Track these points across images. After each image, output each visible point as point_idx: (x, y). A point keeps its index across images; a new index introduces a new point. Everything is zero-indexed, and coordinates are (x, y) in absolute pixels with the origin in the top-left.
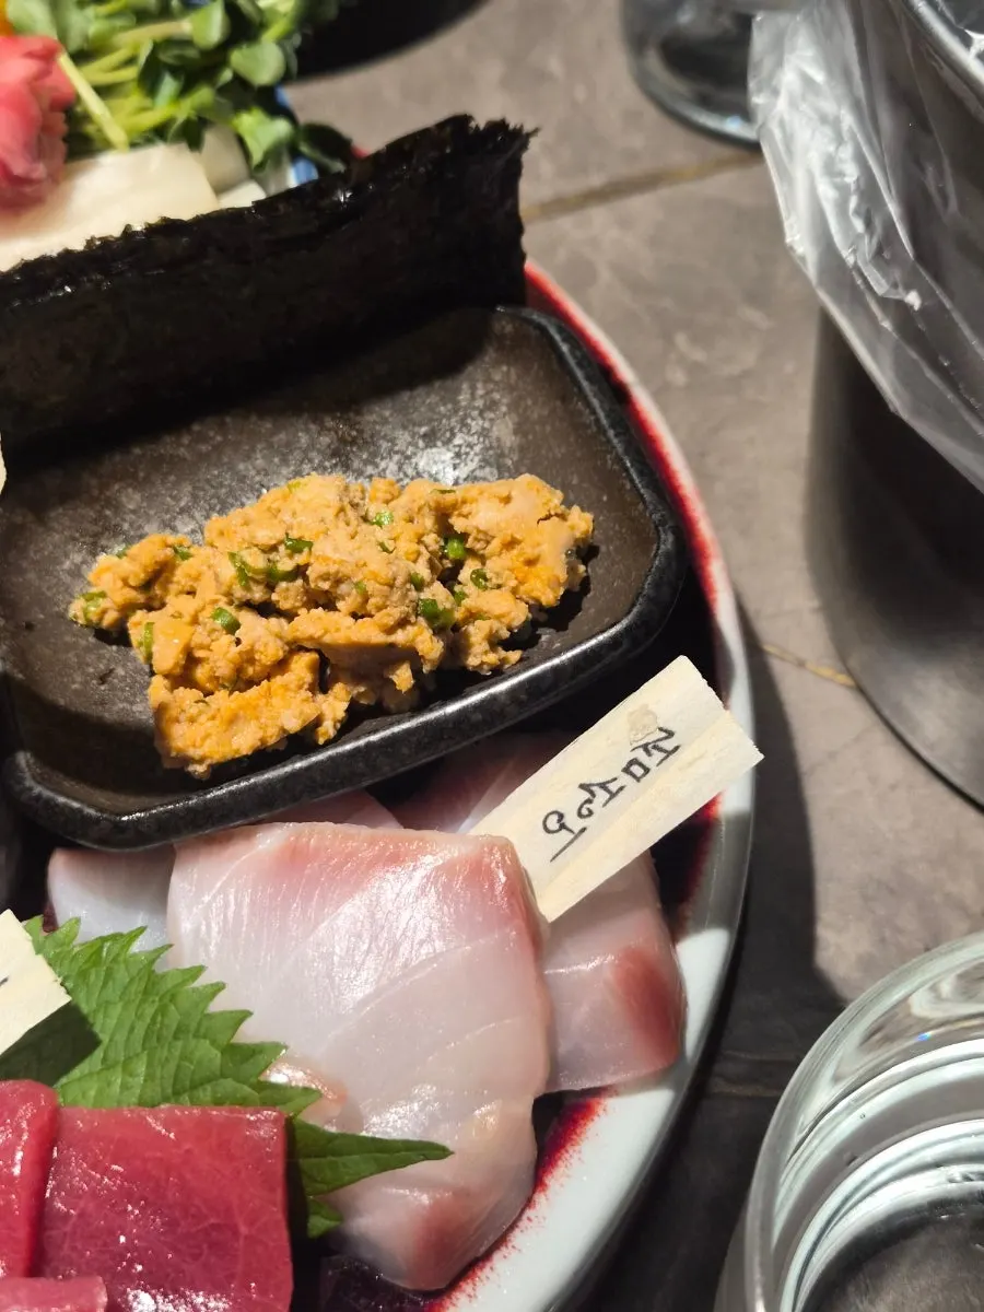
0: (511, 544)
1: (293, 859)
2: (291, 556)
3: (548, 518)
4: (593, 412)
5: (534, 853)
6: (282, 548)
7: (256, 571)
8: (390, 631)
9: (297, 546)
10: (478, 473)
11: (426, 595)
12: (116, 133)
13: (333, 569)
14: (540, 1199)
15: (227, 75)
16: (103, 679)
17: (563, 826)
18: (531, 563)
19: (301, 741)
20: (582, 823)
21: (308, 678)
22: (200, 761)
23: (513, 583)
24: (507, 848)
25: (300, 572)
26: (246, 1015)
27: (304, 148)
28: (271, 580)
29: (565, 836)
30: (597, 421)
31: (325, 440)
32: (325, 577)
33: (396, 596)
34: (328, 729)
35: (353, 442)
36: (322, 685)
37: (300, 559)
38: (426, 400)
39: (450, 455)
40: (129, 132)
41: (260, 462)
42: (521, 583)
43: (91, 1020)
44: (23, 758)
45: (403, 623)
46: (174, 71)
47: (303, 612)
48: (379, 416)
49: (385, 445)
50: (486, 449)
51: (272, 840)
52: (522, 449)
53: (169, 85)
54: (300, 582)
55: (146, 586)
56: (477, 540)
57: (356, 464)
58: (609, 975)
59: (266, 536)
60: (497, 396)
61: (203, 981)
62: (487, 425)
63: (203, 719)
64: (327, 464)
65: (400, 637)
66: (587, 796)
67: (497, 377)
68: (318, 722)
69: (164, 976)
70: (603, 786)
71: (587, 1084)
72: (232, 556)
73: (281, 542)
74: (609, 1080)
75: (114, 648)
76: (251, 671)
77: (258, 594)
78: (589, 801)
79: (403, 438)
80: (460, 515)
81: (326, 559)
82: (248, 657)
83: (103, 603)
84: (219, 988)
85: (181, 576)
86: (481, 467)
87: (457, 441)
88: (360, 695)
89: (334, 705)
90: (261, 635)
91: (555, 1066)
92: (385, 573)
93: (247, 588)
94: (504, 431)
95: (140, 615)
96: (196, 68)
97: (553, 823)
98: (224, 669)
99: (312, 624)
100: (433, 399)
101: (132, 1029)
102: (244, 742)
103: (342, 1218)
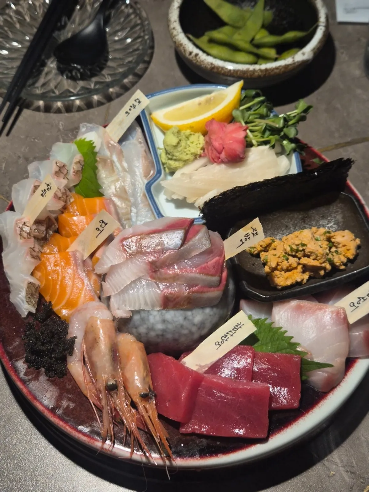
0: (344, 246)
1: (299, 308)
2: (302, 247)
3: (351, 241)
4: (362, 218)
5: (348, 310)
6: (300, 245)
7: (294, 249)
8: (321, 264)
9: (303, 245)
10: (333, 226)
11: (329, 257)
12: (254, 142)
13: (311, 251)
14: (346, 377)
15: (282, 134)
16: (253, 265)
17: (354, 305)
18: (348, 250)
19: (298, 284)
20: (358, 305)
21: (301, 270)
22: (280, 286)
23: (344, 254)
24: (344, 309)
25: (304, 250)
26: (293, 337)
27: (297, 150)
28: (297, 251)
29: (354, 308)
30: (363, 220)
31: (300, 216)
32: (309, 252)
33: (324, 257)
34: (305, 281)
35: (306, 217)
36: (304, 272)
37: (304, 248)
38: (322, 210)
39: (327, 221)
40: (257, 142)
41: (286, 220)
42: (346, 254)
43: (257, 335)
44: (244, 282)
45: (324, 262)
46: (269, 130)
47: (302, 258)
48: (313, 212)
49: (313, 218)
50: (334, 221)
51: (294, 303)
52: (343, 222)
53: (268, 133)
54: (303, 252)
55: (266, 247)
56: (336, 244)
57: (306, 222)
58: (362, 336)
59: (297, 242)
60: (338, 210)
61: (283, 330)
62: (335, 215)
63: (281, 277)
64: (300, 221)
65: (323, 265)
66: (359, 300)
67: (339, 205)
68: (303, 280)
69: (274, 328)
70: (363, 298)
71: (356, 356)
72: (289, 246)
73: (300, 244)
74: (360, 356)
75: (255, 258)
76: (290, 268)
77: (294, 254)
78: (360, 301)
79: (317, 217)
80: (334, 238)
81: (310, 249)
82: (290, 266)
83: (255, 249)
84: (286, 332)
85: (273, 246)
86: (334, 225)
87: (329, 218)
88: (311, 275)
89: (306, 276)
90: (293, 261)
91: (350, 352)
92: (322, 253)
93: (292, 252)
94: (339, 217)
95: (263, 253)
96: (274, 131)
97: (352, 305)
98: (285, 267)
99: (304, 260)
101: (267, 338)
102: (289, 283)
103: (308, 377)
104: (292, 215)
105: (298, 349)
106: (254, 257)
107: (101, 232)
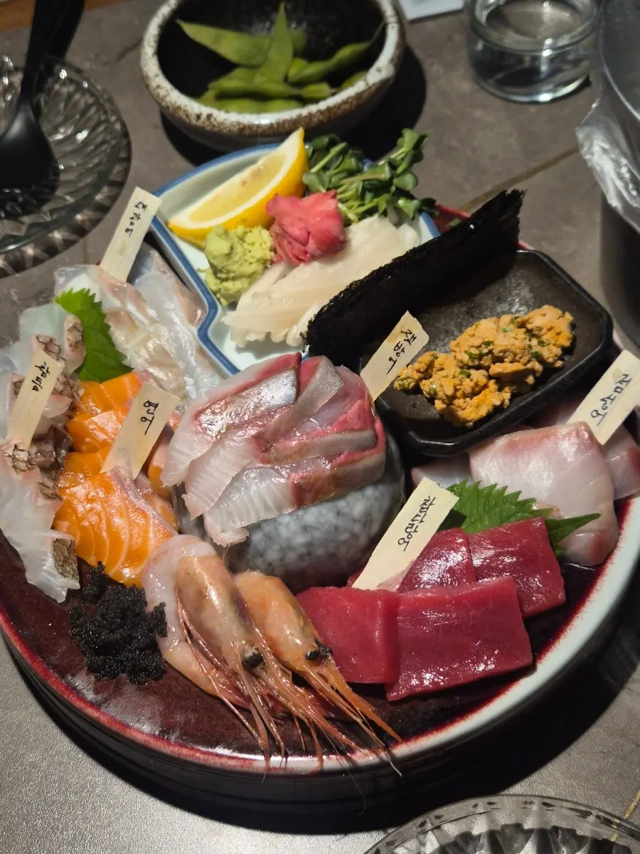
0: (550, 329)
1: (512, 447)
2: (486, 348)
3: (559, 318)
4: (563, 279)
5: (593, 424)
6: (483, 346)
7: (476, 355)
8: (525, 364)
9: (488, 344)
10: (520, 309)
11: (534, 351)
12: (352, 216)
13: (503, 348)
14: (623, 532)
15: (393, 189)
16: (414, 407)
17: (598, 414)
18: (559, 334)
19: (497, 410)
20: (605, 411)
21: (496, 387)
22: (470, 421)
23: (553, 342)
24: (585, 424)
25: (490, 352)
26: (519, 493)
27: (424, 208)
28: (481, 357)
29: (600, 417)
30: (566, 283)
31: (464, 309)
32: (500, 352)
33: (526, 353)
34: (507, 402)
35: (473, 308)
36: (500, 390)
37: (490, 347)
38: (495, 288)
39: (507, 305)
40: (357, 215)
41: (443, 322)
42: (556, 341)
43: (460, 511)
44: (411, 433)
45: (529, 361)
46: (370, 190)
47: (492, 365)
48: (481, 297)
49: (484, 307)
50: (520, 301)
51: (501, 442)
52: (535, 297)
53: (368, 196)
54: (490, 356)
55: (426, 371)
56: (537, 330)
57: (475, 315)
58: (626, 458)
59: (477, 342)
60: (519, 281)
61: (498, 487)
62: (518, 292)
63: (468, 407)
64: (466, 317)
65: (529, 366)
66: (603, 402)
67: (519, 274)
68: (503, 402)
69: (483, 490)
70: (608, 398)
71: (626, 495)
72: (466, 352)
73: (483, 344)
74: (633, 492)
75: (412, 396)
76: (477, 389)
77: (477, 363)
78: (605, 404)
79: (490, 303)
80: (530, 323)
81: (501, 346)
82: (477, 384)
83: (409, 380)
84: (505, 488)
85: (437, 364)
86: (520, 307)
87: (509, 299)
88: (514, 389)
89: (506, 395)
90: (478, 376)
91: (616, 492)
92: (522, 346)
93: (473, 361)
94: (525, 293)
95: (424, 381)
96: (378, 188)
97: (595, 414)
98: (468, 390)
99: (497, 368)
100: (497, 287)
101: (477, 508)
102: (483, 412)
103: (564, 549)
104: (449, 311)
105: (535, 508)
106: (411, 394)
107: (151, 422)
